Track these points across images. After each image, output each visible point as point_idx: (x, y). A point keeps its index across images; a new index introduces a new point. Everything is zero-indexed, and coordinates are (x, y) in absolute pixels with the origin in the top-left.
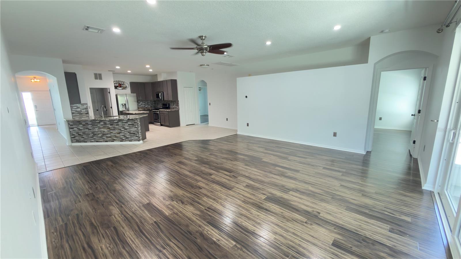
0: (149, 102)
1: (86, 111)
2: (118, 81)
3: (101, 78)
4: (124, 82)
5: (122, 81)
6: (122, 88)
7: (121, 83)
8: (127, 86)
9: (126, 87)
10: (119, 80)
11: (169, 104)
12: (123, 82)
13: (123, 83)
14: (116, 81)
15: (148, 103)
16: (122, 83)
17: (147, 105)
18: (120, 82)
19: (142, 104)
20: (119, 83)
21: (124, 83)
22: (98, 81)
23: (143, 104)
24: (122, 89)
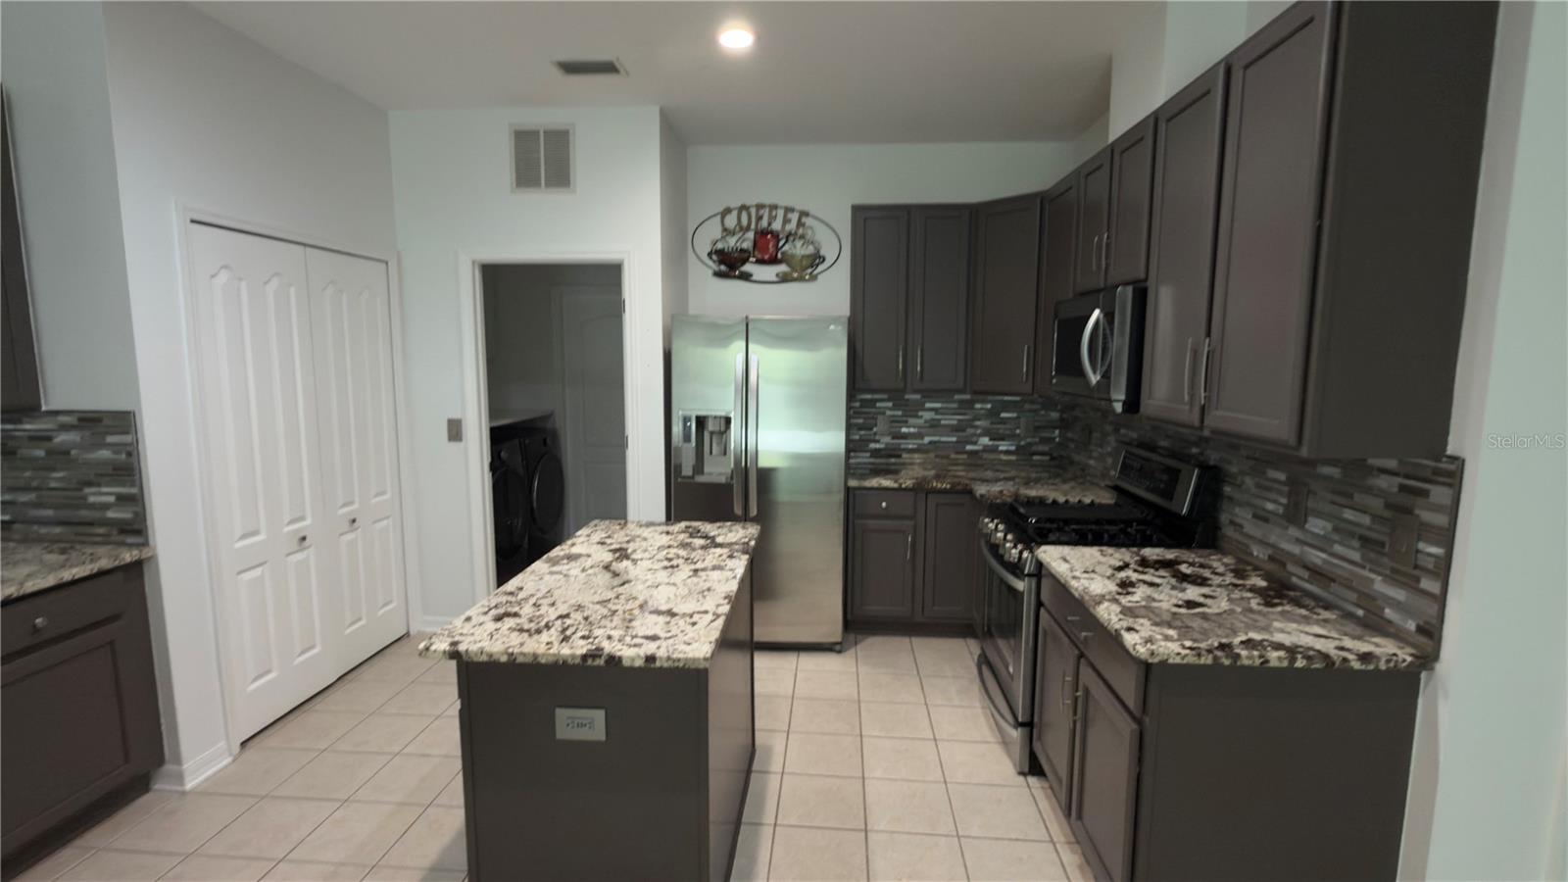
0: (1007, 406)
1: (122, 499)
2: (759, 207)
3: (560, 176)
4: (804, 214)
5: (788, 210)
6: (783, 268)
7: (777, 226)
8: (829, 252)
9: (817, 259)
10: (767, 201)
11: (1213, 480)
12: (794, 217)
13: (792, 226)
14: (744, 208)
15: (993, 414)
16: (786, 221)
17: (986, 433)
18: (772, 218)
19: (934, 425)
20: (764, 223)
21: (800, 224)
22: (543, 200)
23: (951, 420)
24: (784, 279)
